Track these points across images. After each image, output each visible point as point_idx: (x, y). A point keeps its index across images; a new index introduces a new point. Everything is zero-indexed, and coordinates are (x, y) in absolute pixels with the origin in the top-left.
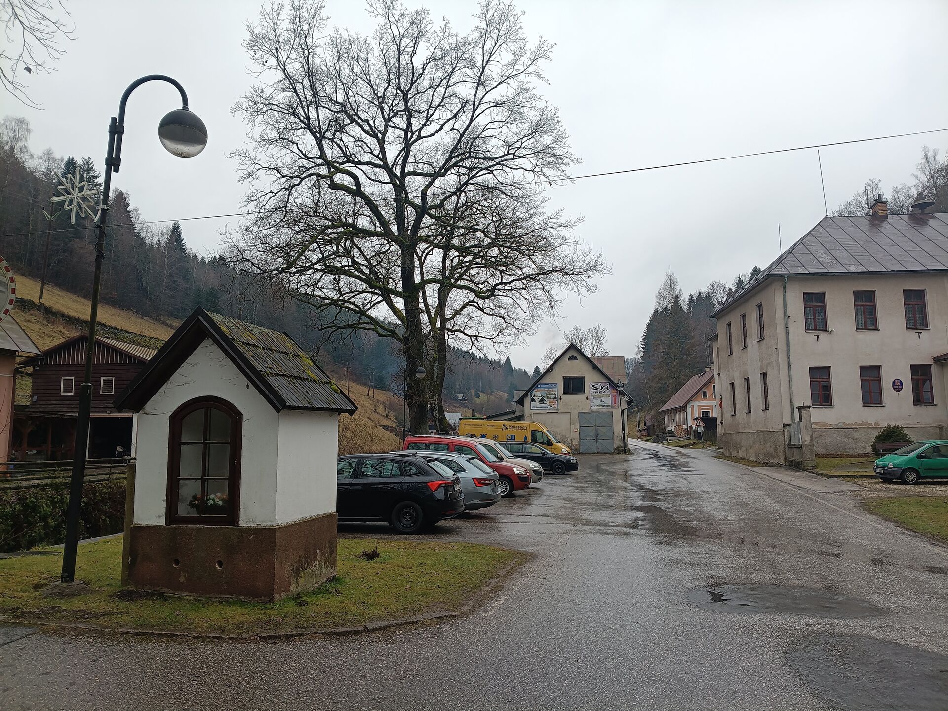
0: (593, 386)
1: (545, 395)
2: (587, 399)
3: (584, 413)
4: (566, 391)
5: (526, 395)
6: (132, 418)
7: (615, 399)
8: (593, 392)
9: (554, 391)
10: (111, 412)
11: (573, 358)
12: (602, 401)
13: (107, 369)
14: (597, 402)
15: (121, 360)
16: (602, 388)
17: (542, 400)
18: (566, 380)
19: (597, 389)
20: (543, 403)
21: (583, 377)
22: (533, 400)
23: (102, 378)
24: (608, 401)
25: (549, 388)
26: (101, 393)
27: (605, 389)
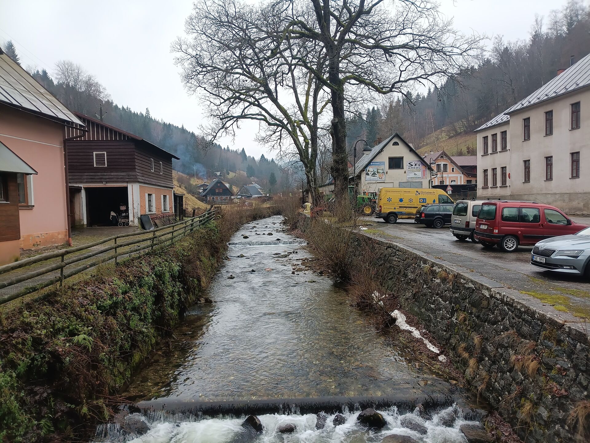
0: (409, 164)
1: (376, 171)
2: (405, 172)
3: (404, 182)
4: (391, 167)
5: (363, 170)
6: (127, 187)
7: (424, 173)
8: (409, 168)
9: (382, 167)
10: (106, 182)
11: (396, 144)
12: (415, 174)
13: (98, 145)
14: (412, 175)
15: (111, 137)
16: (416, 165)
17: (374, 174)
18: (391, 159)
19: (412, 165)
20: (375, 176)
21: (402, 158)
22: (368, 174)
23: (94, 153)
24: (419, 174)
25: (379, 165)
26: (95, 166)
27: (417, 166)
